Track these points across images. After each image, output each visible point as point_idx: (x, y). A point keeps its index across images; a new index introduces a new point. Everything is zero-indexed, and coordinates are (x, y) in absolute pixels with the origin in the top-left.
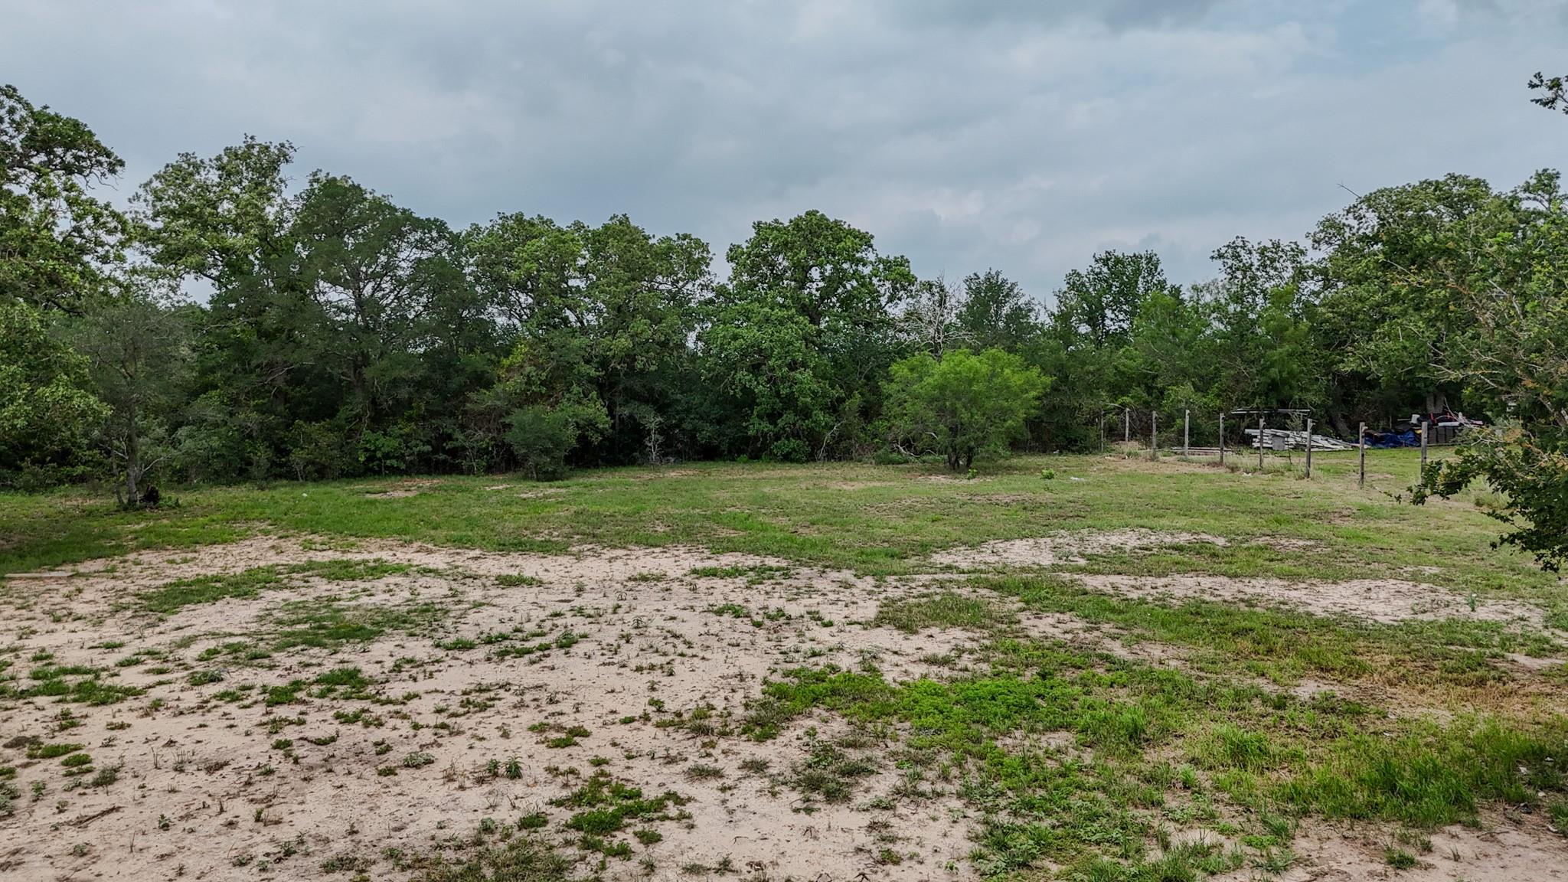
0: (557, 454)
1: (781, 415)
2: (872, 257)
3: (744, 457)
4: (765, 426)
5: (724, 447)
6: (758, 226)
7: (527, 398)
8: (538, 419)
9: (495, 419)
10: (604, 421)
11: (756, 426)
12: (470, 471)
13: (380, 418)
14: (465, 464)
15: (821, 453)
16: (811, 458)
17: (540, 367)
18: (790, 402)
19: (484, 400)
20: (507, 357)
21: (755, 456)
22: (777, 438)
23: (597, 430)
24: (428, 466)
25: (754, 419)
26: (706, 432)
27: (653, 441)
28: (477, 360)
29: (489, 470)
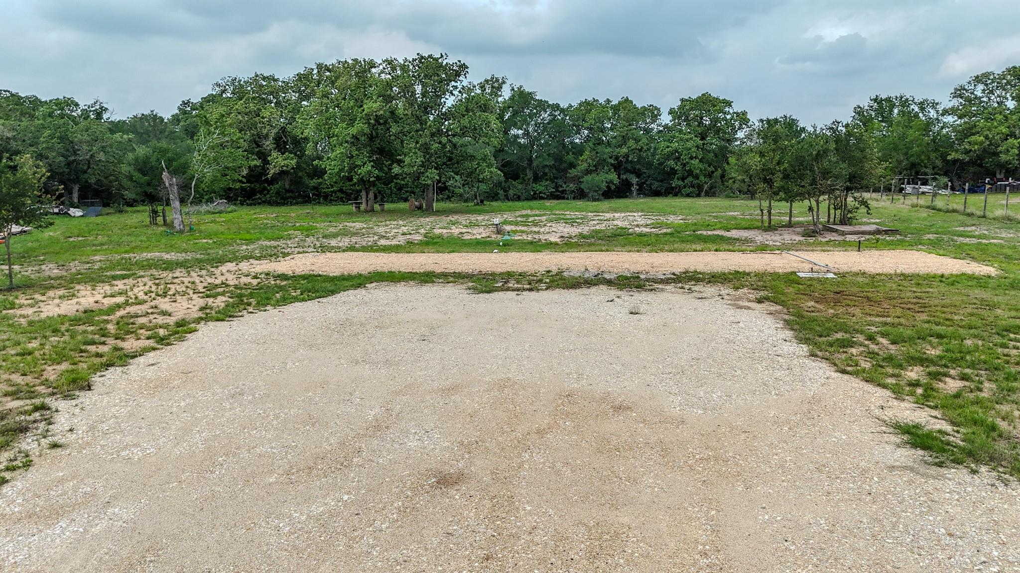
0: (599, 192)
1: (686, 178)
2: (731, 111)
3: (671, 195)
4: (680, 183)
5: (663, 191)
6: (682, 100)
7: (588, 172)
8: (593, 179)
9: (577, 179)
10: (616, 181)
11: (675, 183)
12: (567, 199)
13: (536, 179)
14: (566, 196)
15: (703, 194)
16: (698, 195)
17: (593, 160)
18: (690, 173)
19: (573, 172)
20: (581, 156)
21: (676, 195)
22: (685, 187)
23: (613, 184)
24: (553, 196)
25: (676, 180)
26: (656, 185)
27: (635, 188)
28: (570, 157)
29: (574, 198)
